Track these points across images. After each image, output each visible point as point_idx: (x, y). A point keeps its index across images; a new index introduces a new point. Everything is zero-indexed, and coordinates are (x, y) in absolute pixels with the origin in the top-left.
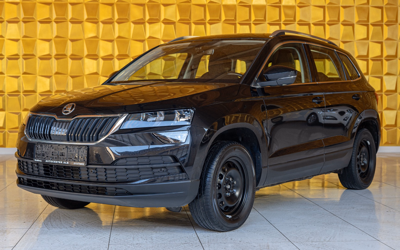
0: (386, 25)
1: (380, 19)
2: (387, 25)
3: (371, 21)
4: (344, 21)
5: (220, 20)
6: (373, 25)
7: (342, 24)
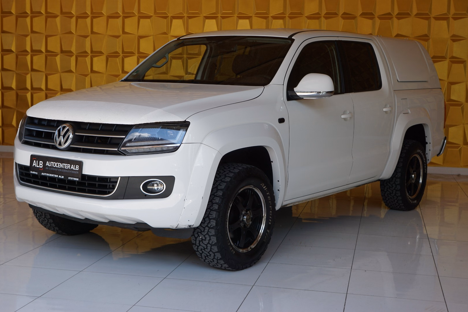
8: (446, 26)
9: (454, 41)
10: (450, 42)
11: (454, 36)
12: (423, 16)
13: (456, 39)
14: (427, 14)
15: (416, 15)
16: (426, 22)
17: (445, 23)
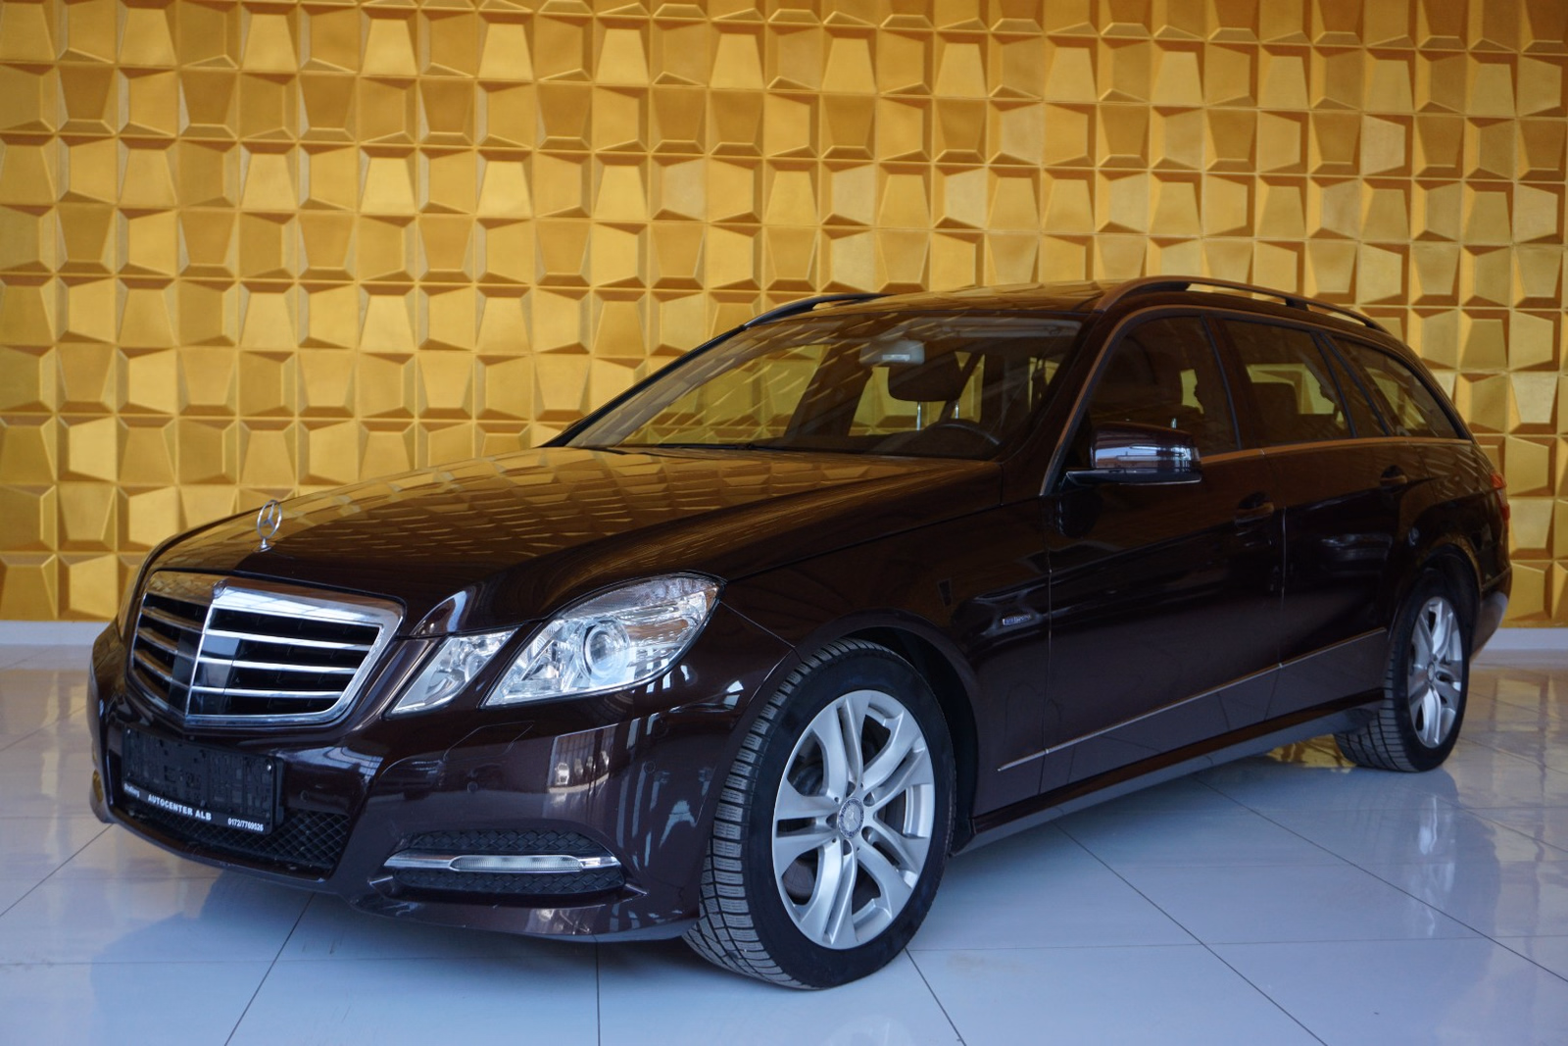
0: (1316, 180)
1: (1296, 159)
2: (1322, 182)
3: (1263, 166)
4: (1164, 163)
5: (701, 148)
6: (1271, 181)
7: (1158, 175)
8: (809, 190)
9: (834, 235)
10: (819, 236)
11: (835, 220)
12: (743, 156)
13: (839, 227)
14: (750, 151)
15: (719, 152)
16: (748, 175)
17: (803, 178)
